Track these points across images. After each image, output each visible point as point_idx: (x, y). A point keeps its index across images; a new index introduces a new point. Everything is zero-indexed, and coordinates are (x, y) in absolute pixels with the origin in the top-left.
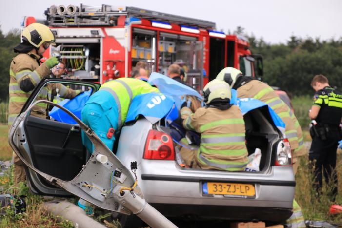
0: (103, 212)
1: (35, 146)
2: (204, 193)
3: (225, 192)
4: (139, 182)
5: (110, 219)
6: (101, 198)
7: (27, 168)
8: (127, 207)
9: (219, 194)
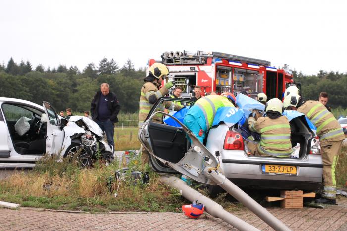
0: (198, 183)
1: (155, 141)
2: (262, 172)
3: (276, 171)
4: (221, 164)
5: (203, 188)
6: (197, 175)
8: (213, 180)
9: (273, 172)
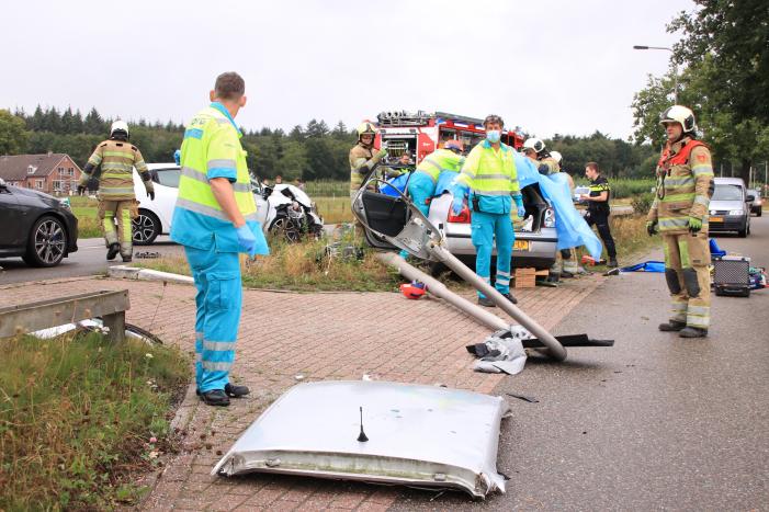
0: (419, 260)
1: (371, 212)
4: (445, 239)
5: (424, 265)
6: (418, 250)
7: (363, 227)
8: (436, 256)
